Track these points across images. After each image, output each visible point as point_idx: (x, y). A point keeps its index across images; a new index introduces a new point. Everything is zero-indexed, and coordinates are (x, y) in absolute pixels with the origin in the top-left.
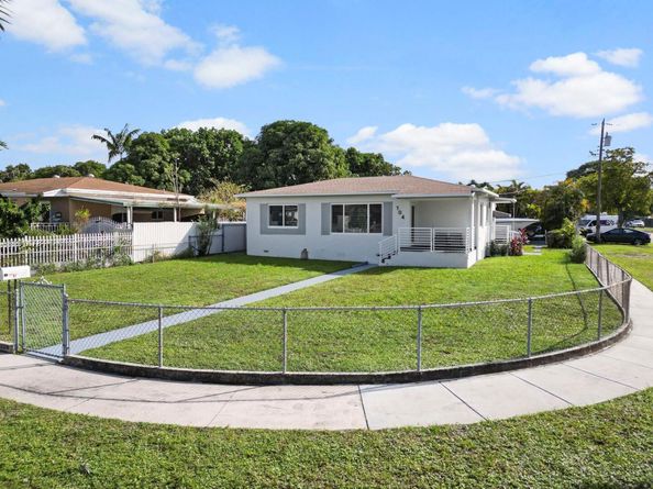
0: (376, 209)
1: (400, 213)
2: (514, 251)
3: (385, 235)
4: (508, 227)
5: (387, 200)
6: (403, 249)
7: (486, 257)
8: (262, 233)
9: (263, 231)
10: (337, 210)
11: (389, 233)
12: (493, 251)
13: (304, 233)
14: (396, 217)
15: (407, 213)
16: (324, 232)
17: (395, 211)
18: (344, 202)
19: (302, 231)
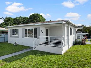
1: (42, 31)
2: (83, 43)
4: (81, 35)
5: (38, 27)
6: (41, 44)
7: (74, 45)
12: (76, 43)
14: (41, 32)
15: (44, 31)
16: (23, 37)
17: (40, 30)
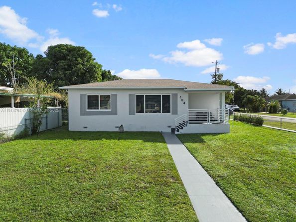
0: (166, 98)
1: (182, 100)
3: (172, 114)
5: (174, 92)
8: (82, 114)
9: (83, 113)
10: (139, 98)
11: (175, 113)
13: (116, 114)
14: (180, 103)
15: (186, 100)
16: (131, 113)
17: (179, 100)
18: (145, 94)
19: (114, 113)
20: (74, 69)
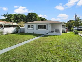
6: (50, 32)
9: (27, 29)
10: (39, 26)
12: (63, 32)
13: (34, 29)
14: (48, 27)
16: (37, 29)
18: (40, 24)
20: (32, 18)
